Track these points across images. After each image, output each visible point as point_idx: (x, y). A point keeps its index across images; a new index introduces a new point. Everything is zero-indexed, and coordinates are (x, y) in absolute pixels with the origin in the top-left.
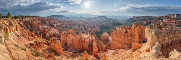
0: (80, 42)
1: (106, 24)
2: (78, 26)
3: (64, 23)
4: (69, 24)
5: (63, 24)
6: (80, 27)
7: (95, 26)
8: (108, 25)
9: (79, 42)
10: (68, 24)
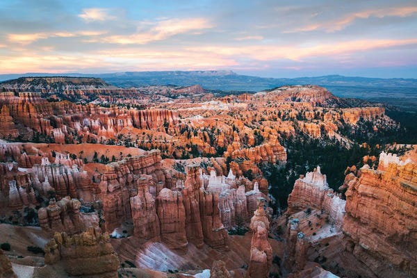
0: (192, 214)
1: (323, 128)
2: (182, 132)
3: (110, 121)
4: (134, 125)
5: (104, 125)
6: (189, 136)
7: (265, 135)
8: (331, 135)
9: (190, 212)
10: (130, 123)
